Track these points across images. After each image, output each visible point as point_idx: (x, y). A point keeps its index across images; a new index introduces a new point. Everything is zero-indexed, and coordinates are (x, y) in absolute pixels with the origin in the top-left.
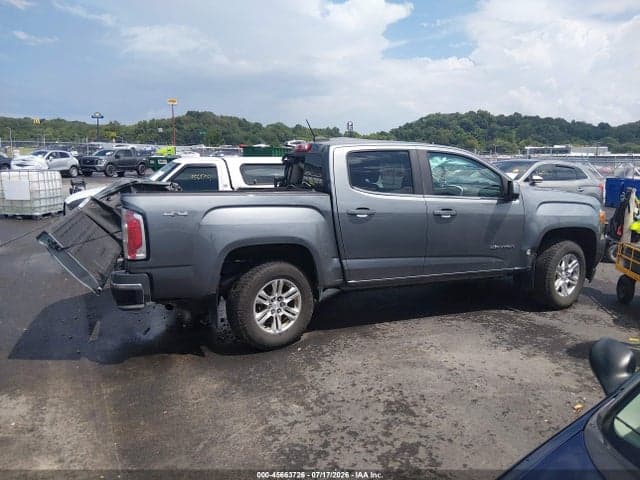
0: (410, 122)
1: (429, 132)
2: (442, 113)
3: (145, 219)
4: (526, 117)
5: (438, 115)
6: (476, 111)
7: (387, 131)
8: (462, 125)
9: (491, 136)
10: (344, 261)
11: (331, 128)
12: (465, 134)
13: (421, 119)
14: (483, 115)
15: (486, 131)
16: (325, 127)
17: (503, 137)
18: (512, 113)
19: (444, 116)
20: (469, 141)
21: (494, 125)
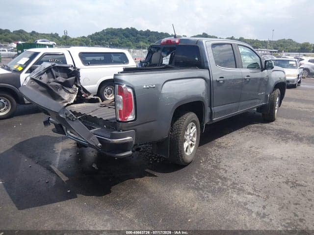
0: (98, 32)
1: (108, 37)
2: (113, 28)
3: (134, 91)
4: (152, 32)
5: (112, 29)
6: (130, 28)
7: (86, 36)
8: (124, 34)
9: (137, 40)
10: (212, 108)
11: (54, 33)
12: (126, 40)
13: (104, 30)
14: (133, 30)
15: (135, 38)
16: (50, 33)
17: (143, 42)
18: (146, 30)
19: (115, 29)
20: (128, 43)
21: (139, 35)
